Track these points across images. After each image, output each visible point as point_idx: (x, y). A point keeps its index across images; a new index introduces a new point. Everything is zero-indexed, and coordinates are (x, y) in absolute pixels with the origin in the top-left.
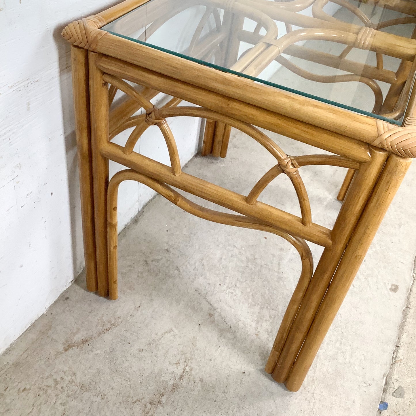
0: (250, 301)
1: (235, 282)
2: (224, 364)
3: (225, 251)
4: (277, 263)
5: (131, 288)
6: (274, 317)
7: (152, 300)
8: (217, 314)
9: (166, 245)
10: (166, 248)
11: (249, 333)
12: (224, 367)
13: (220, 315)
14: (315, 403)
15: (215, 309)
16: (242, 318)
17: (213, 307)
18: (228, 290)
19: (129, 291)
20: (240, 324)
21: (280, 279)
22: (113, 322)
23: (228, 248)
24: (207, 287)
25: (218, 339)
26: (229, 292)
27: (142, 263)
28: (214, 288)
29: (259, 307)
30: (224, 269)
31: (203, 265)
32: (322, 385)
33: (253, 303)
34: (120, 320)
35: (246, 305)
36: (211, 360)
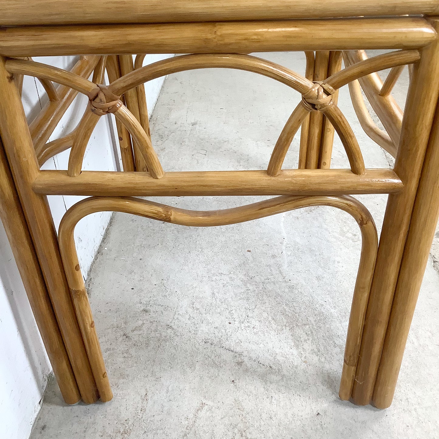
0: (274, 326)
1: (244, 313)
2: (289, 415)
3: (213, 283)
4: (278, 272)
5: (122, 376)
6: (312, 332)
7: (158, 379)
8: (246, 359)
9: (140, 305)
10: (142, 309)
11: (295, 364)
12: (291, 419)
13: (250, 358)
14: (415, 409)
15: (240, 355)
16: (278, 351)
17: (236, 352)
18: (243, 325)
19: (122, 381)
20: (279, 358)
21: (291, 288)
22: (122, 430)
23: (214, 278)
24: (216, 332)
25: (264, 388)
26: (245, 327)
27: (121, 339)
28: (226, 330)
29: (288, 328)
30: (223, 304)
31: (197, 309)
32: (409, 384)
33: (279, 327)
34: (130, 423)
35: (273, 333)
36: (271, 418)
